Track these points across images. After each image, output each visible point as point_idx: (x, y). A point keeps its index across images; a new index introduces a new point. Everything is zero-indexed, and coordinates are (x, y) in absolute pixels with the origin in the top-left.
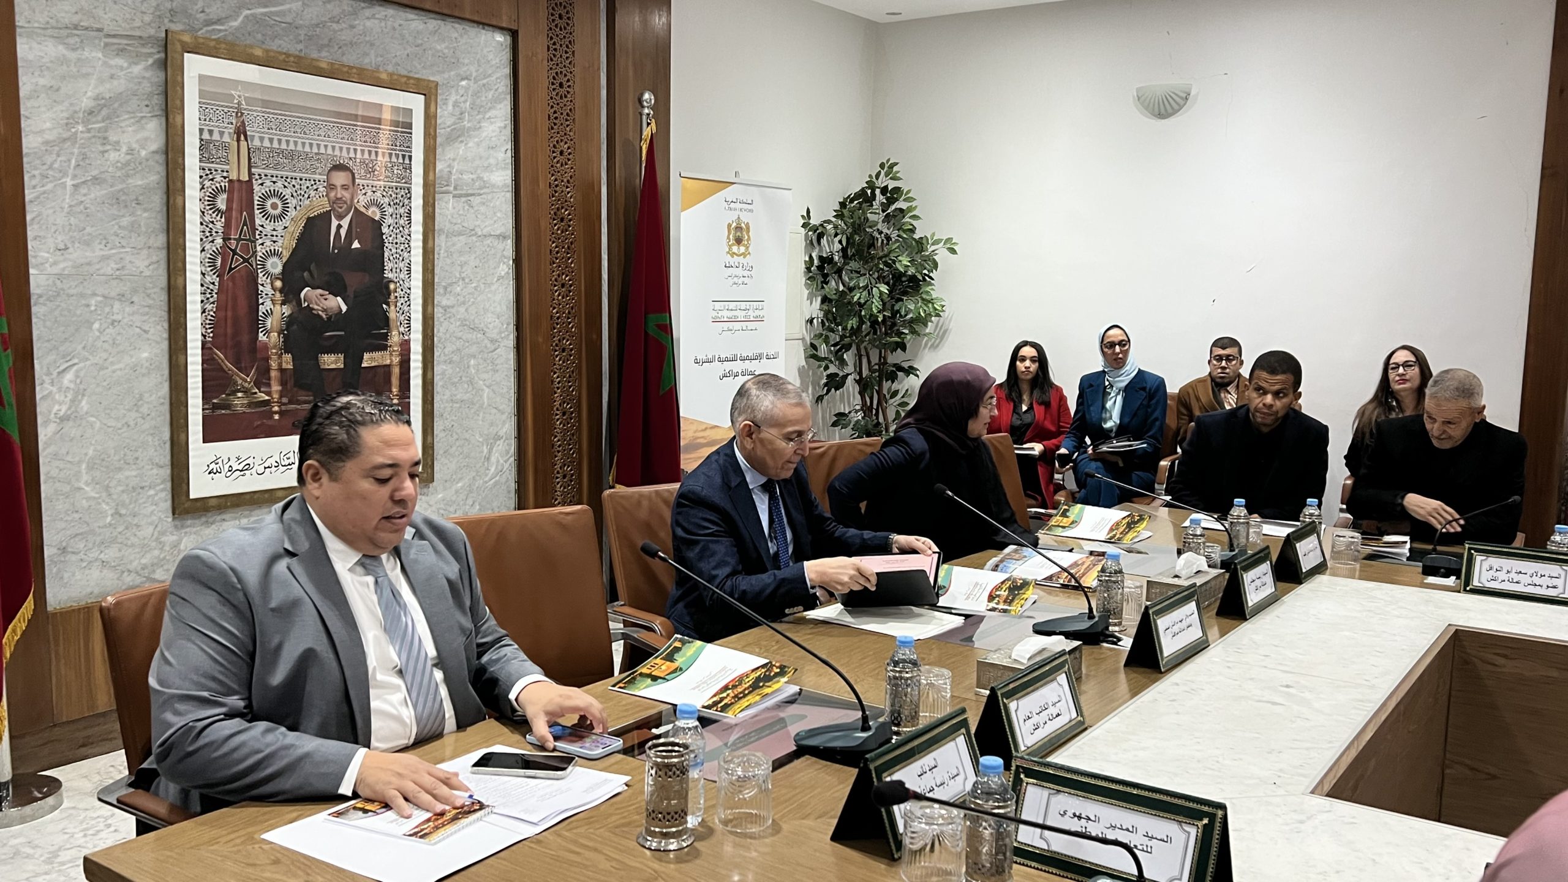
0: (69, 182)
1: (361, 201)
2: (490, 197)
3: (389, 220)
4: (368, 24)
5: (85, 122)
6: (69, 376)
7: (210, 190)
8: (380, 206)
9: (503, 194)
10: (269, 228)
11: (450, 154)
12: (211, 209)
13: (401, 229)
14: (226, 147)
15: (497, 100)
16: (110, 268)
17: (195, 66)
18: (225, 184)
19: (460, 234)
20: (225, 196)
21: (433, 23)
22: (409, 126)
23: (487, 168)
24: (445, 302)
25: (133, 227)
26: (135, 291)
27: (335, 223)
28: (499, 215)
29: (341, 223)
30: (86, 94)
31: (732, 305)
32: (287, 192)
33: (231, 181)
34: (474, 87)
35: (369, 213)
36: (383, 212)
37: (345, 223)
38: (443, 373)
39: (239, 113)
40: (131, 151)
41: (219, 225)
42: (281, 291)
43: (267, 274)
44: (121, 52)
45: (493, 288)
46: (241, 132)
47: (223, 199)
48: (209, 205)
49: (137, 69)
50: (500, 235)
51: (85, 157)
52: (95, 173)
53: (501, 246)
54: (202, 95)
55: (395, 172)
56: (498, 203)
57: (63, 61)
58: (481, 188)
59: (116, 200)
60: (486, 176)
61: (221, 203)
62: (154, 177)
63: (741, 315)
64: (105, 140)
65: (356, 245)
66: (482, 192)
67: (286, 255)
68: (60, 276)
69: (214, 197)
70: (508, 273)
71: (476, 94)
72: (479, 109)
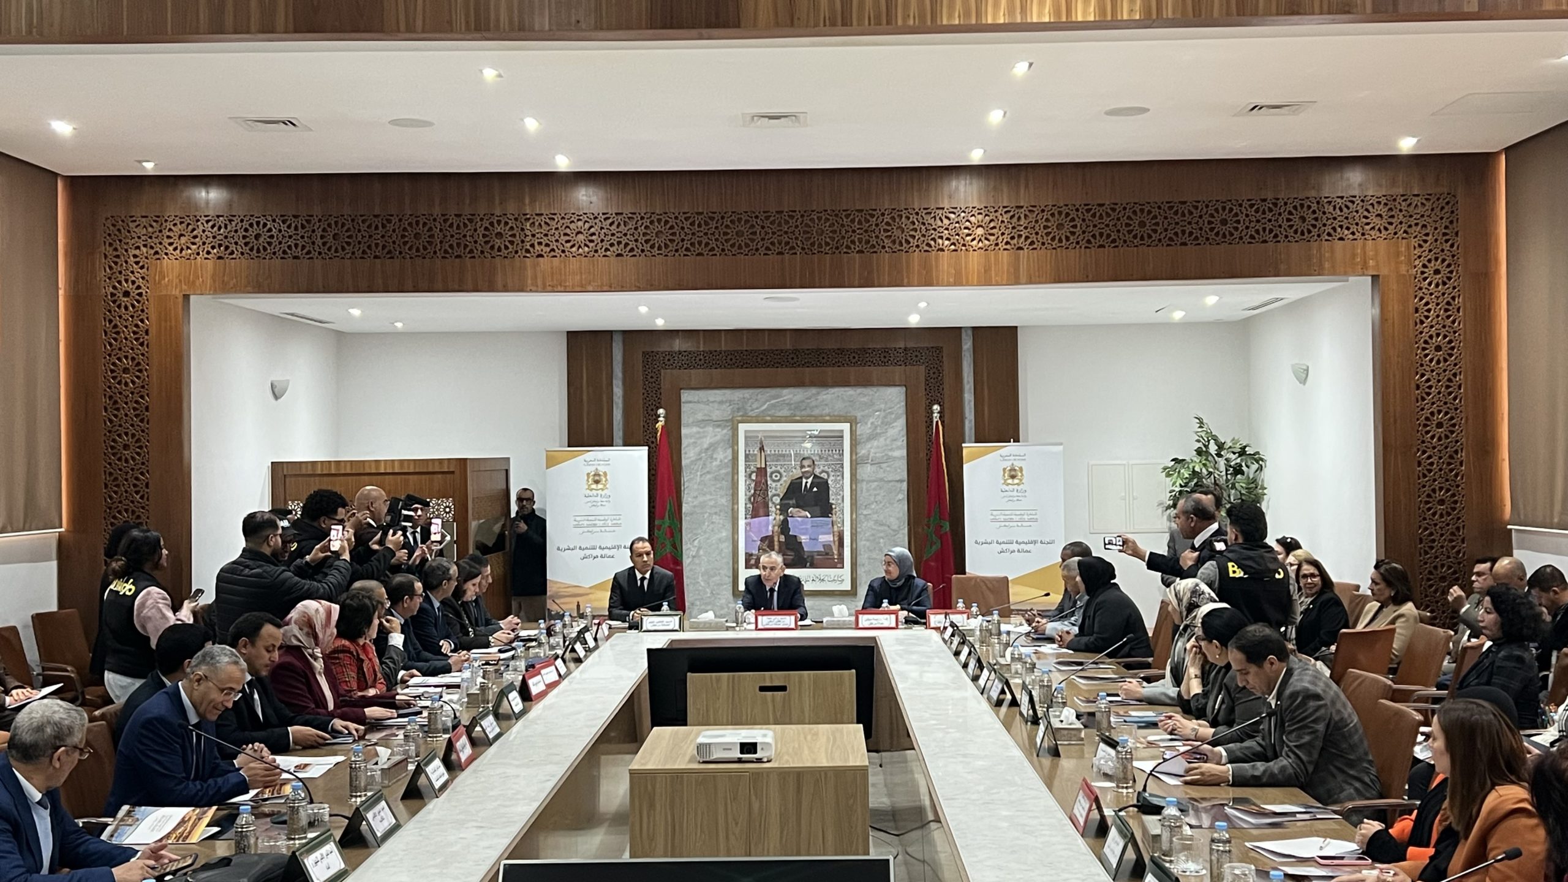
0: (699, 473)
1: (817, 471)
2: (891, 463)
4: (825, 397)
5: (705, 452)
6: (696, 542)
7: (749, 472)
8: (827, 472)
9: (900, 461)
10: (774, 485)
11: (869, 446)
13: (838, 481)
14: (755, 455)
15: (897, 418)
16: (712, 503)
17: (743, 428)
18: (755, 469)
19: (875, 481)
21: (859, 390)
22: (842, 437)
23: (891, 450)
24: (865, 512)
25: (721, 488)
26: (720, 511)
27: (804, 481)
28: (898, 471)
29: (808, 481)
30: (706, 442)
32: (782, 471)
33: (757, 468)
34: (883, 414)
35: (822, 475)
37: (810, 481)
38: (864, 545)
39: (761, 443)
40: (721, 461)
41: (753, 485)
42: (780, 510)
43: (773, 503)
44: (719, 426)
45: (895, 505)
46: (762, 449)
47: (754, 475)
48: (748, 478)
49: (725, 431)
50: (898, 481)
51: (704, 464)
52: (708, 470)
53: (899, 485)
54: (746, 437)
55: (835, 457)
56: (897, 465)
57: (699, 433)
58: (887, 459)
59: (715, 479)
60: (890, 454)
61: (754, 477)
62: (730, 470)
64: (712, 458)
65: (815, 489)
66: (888, 461)
67: (782, 495)
68: (695, 507)
69: (750, 476)
70: (903, 499)
71: (885, 417)
72: (886, 424)
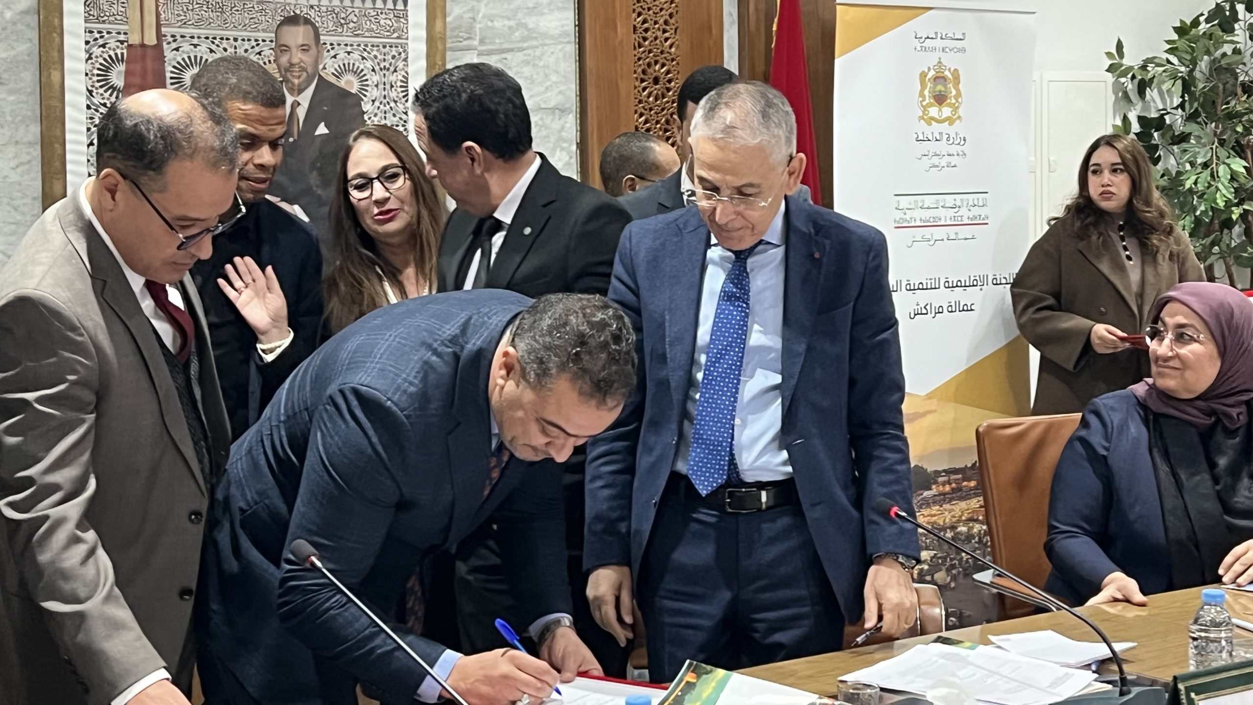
1: (329, 67)
2: (538, 52)
3: (373, 93)
7: (101, 60)
8: (358, 73)
9: (560, 47)
12: (101, 87)
13: (392, 104)
18: (121, 51)
20: (122, 68)
23: (533, 10)
27: (289, 100)
28: (554, 78)
29: (298, 99)
31: (929, 201)
33: (130, 46)
35: (342, 84)
36: (363, 81)
37: (305, 99)
47: (119, 73)
48: (98, 81)
50: (553, 110)
53: (556, 125)
55: (382, 22)
56: (552, 60)
58: (523, 39)
60: (531, 22)
61: (117, 77)
62: (24, 45)
63: (945, 215)
65: (322, 129)
66: (525, 45)
69: (106, 69)
